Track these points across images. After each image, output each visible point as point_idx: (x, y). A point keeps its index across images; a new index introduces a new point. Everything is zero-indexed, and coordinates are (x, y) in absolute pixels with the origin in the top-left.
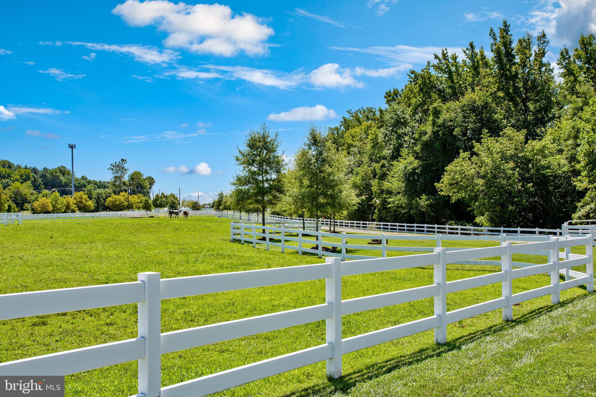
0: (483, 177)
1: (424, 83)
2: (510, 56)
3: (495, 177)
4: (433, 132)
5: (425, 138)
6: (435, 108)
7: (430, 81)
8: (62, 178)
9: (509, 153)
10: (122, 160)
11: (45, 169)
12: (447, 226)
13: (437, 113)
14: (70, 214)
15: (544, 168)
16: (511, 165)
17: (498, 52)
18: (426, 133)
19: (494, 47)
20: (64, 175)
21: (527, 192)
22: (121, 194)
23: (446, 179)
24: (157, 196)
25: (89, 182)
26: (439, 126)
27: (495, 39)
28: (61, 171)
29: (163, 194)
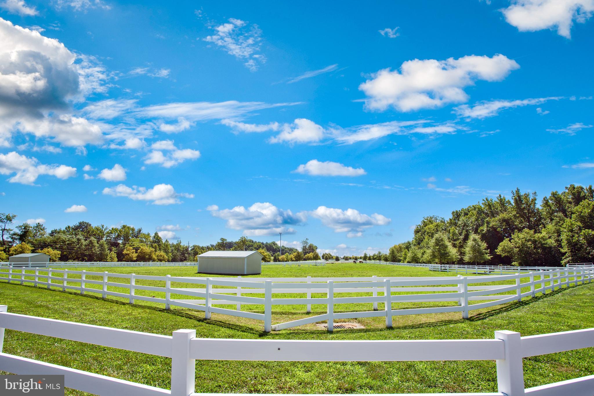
0: (518, 247)
1: (479, 210)
2: (521, 201)
3: (523, 247)
4: (487, 230)
5: (484, 232)
6: (487, 221)
7: (481, 209)
8: (274, 246)
9: (528, 238)
10: (307, 239)
11: (267, 243)
12: (499, 266)
13: (488, 223)
14: (278, 262)
15: (544, 244)
16: (530, 243)
17: (516, 200)
18: (484, 230)
19: (513, 198)
20: (274, 245)
21: (538, 253)
22: (310, 253)
23: (500, 248)
24: (324, 254)
25: (285, 248)
26: (490, 228)
27: (514, 194)
28: (273, 243)
29: (326, 253)
